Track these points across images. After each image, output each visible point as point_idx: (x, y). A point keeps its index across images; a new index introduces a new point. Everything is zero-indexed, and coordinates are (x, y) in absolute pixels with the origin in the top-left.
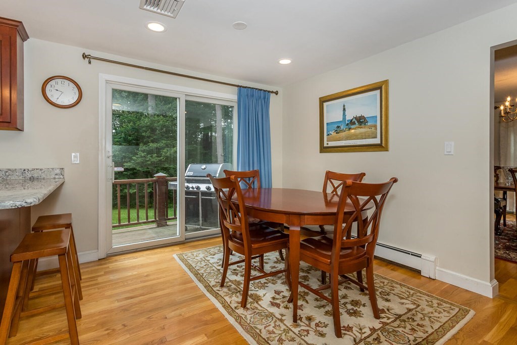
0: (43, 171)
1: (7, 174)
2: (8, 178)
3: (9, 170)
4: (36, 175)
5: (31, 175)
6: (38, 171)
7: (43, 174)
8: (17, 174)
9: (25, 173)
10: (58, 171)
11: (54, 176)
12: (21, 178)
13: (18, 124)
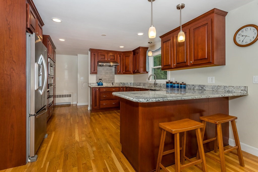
0: (234, 88)
1: (218, 88)
2: (218, 90)
3: (219, 86)
4: (230, 90)
5: (228, 90)
6: (231, 87)
7: (234, 89)
8: (222, 88)
9: (225, 88)
10: (243, 88)
11: (240, 91)
12: (223, 90)
13: (215, 62)
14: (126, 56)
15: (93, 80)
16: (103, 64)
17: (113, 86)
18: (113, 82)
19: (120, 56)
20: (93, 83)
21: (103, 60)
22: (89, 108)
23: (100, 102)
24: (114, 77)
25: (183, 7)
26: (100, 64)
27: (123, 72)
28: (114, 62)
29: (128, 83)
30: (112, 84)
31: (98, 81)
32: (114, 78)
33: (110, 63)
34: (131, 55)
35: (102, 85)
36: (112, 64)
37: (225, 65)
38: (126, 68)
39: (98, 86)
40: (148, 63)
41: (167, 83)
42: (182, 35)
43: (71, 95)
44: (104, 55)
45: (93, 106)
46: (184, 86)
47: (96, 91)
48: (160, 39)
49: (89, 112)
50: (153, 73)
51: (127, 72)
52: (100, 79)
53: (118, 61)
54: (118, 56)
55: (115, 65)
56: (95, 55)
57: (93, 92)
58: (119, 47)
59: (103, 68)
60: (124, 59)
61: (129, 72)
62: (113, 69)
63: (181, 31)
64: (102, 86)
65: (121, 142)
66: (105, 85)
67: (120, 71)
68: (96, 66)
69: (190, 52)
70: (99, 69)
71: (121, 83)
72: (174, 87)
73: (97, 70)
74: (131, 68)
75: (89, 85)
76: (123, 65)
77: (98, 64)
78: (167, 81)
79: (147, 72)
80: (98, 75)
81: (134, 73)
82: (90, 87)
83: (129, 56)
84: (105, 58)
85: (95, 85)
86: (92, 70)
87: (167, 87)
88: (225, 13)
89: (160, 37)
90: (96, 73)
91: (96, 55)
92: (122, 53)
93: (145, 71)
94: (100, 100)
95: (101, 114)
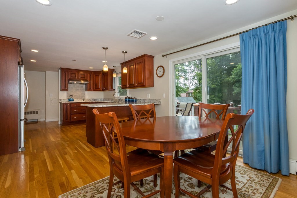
5: (154, 102)
7: (156, 101)
8: (152, 101)
10: (159, 100)
13: (146, 85)
14: (96, 75)
15: (64, 97)
16: (73, 82)
17: (84, 102)
18: (83, 98)
19: (91, 75)
20: (64, 99)
21: (74, 78)
22: (60, 123)
23: (71, 116)
24: (85, 93)
25: (126, 53)
26: (70, 82)
27: (93, 89)
28: (84, 80)
29: (98, 99)
30: (83, 100)
31: (68, 97)
32: (85, 95)
33: (80, 81)
34: (101, 74)
35: (73, 100)
36: (82, 82)
37: (153, 87)
38: (96, 85)
39: (69, 101)
40: (115, 82)
41: (126, 98)
42: (126, 69)
43: (38, 112)
44: (75, 74)
45: (65, 120)
46: (136, 100)
47: (67, 106)
48: (121, 65)
49: (60, 126)
50: (119, 90)
51: (97, 90)
52: (70, 96)
53: (89, 79)
54: (89, 74)
55: (86, 83)
56: (65, 73)
57: (64, 107)
58: (89, 68)
59: (74, 85)
60: (94, 77)
61: (99, 89)
62: (84, 86)
63: (125, 67)
64: (73, 102)
65: (87, 136)
66: (76, 101)
67: (91, 88)
68: (67, 84)
69: (136, 79)
70: (70, 86)
71: (92, 99)
72: (130, 101)
73: (68, 88)
74: (100, 85)
75: (60, 101)
76: (93, 83)
77: (69, 82)
78: (126, 96)
79: (114, 90)
80: (69, 92)
81: (103, 90)
82: (61, 103)
83: (99, 75)
84: (76, 77)
85: (66, 101)
86: (63, 87)
87: (126, 101)
88: (153, 57)
89: (121, 64)
90: (67, 90)
91: (67, 74)
92: (92, 72)
93: (112, 89)
94: (71, 114)
95: (72, 126)
